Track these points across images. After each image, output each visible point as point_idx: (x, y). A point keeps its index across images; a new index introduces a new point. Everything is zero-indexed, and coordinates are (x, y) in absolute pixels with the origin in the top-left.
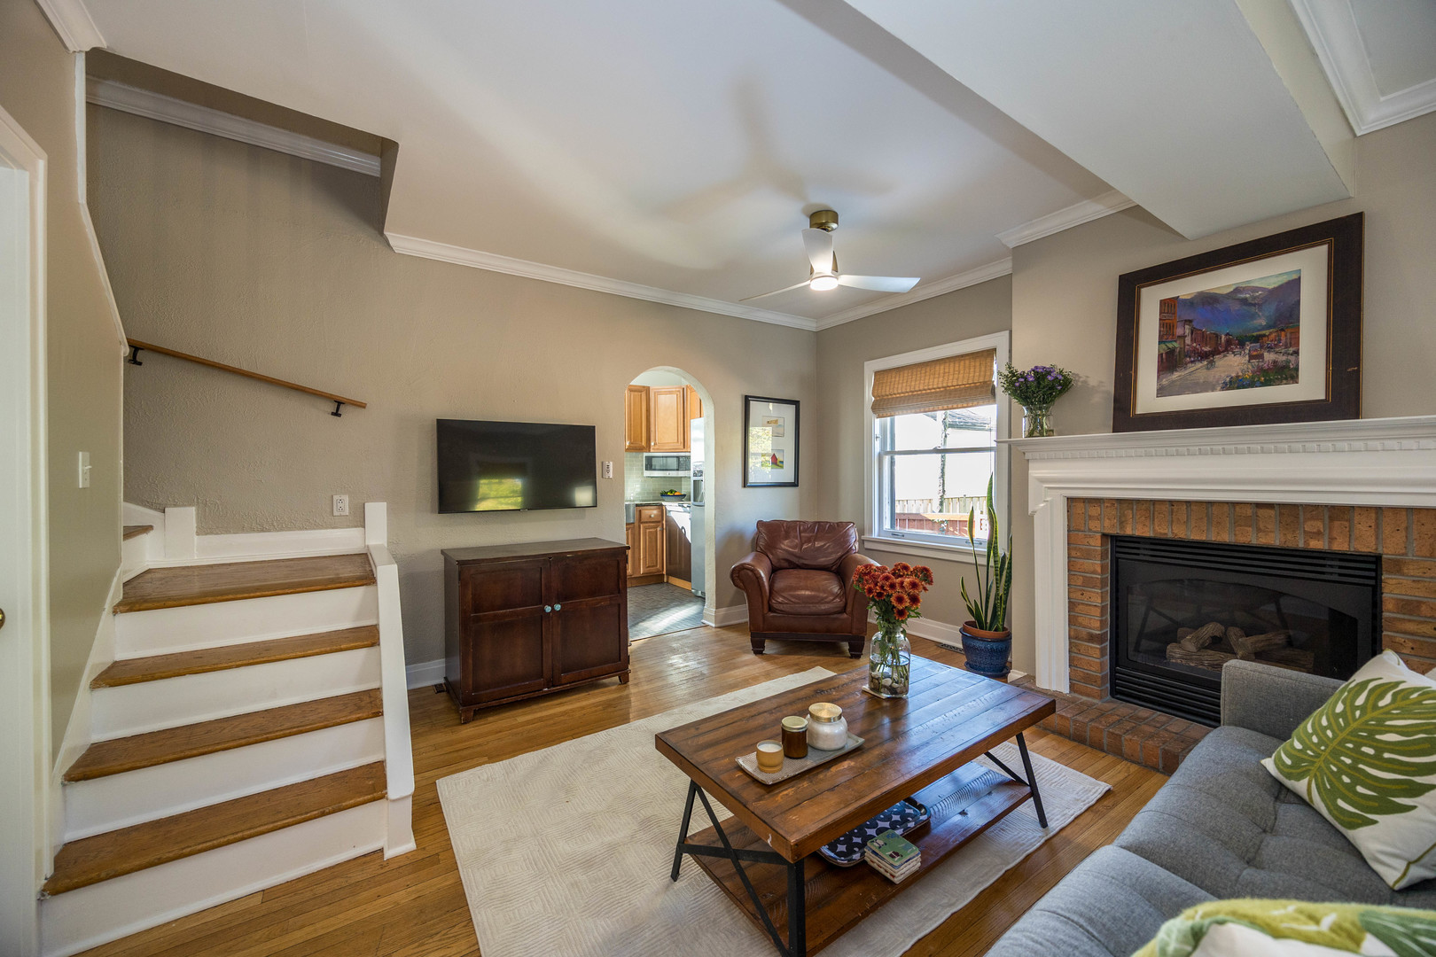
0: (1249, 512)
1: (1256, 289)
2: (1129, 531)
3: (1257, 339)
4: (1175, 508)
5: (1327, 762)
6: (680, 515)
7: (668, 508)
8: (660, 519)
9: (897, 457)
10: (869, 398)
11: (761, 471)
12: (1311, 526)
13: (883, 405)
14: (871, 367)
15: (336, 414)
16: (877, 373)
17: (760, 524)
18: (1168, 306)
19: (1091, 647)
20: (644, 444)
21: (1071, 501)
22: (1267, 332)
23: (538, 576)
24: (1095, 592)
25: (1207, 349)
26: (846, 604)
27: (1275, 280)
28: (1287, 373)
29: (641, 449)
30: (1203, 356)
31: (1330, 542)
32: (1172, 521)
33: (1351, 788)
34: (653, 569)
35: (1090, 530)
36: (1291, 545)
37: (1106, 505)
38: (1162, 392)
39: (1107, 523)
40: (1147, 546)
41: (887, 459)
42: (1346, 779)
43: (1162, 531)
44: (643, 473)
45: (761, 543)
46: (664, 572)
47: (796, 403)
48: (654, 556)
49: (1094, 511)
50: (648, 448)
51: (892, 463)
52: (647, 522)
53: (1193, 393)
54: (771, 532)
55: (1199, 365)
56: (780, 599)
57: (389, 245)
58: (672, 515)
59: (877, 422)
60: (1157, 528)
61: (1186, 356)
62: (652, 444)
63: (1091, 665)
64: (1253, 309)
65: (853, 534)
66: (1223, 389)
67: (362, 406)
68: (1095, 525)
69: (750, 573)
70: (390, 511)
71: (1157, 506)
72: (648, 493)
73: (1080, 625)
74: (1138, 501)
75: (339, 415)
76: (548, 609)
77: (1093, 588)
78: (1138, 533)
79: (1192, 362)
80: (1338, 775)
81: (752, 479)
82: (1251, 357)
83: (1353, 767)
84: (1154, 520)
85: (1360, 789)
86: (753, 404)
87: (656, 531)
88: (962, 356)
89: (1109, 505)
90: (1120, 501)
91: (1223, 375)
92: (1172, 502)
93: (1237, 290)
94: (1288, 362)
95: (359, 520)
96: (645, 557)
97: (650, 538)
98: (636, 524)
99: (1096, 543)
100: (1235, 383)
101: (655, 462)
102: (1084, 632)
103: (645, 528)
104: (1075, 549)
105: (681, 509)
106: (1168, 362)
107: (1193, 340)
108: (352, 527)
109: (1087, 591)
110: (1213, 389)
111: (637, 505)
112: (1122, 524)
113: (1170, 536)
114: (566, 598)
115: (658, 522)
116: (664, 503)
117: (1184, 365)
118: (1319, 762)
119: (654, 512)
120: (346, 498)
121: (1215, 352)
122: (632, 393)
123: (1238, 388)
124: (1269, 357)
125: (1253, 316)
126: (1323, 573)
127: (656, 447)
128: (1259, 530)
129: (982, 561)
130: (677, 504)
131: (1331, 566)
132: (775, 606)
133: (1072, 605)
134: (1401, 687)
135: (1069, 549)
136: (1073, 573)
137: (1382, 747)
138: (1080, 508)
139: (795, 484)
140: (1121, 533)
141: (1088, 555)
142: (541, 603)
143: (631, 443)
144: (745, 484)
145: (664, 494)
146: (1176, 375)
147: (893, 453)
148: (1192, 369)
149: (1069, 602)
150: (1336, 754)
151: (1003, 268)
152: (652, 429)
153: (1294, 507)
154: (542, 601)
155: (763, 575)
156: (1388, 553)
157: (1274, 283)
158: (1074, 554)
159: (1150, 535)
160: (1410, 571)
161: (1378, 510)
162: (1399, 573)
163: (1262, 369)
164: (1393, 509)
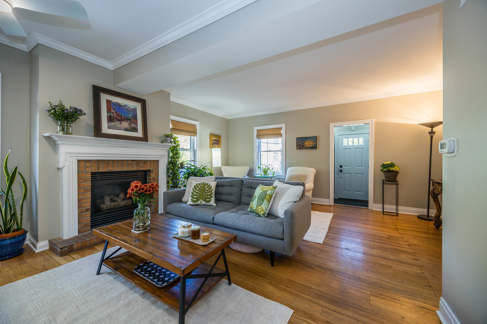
0: (131, 162)
1: (129, 107)
2: (101, 170)
3: (130, 120)
4: (114, 162)
5: (202, 196)
12: (142, 165)
18: (108, 101)
19: (87, 214)
21: (79, 161)
22: (132, 119)
24: (89, 193)
25: (119, 119)
27: (133, 107)
28: (135, 130)
30: (119, 120)
31: (144, 168)
32: (113, 166)
33: (207, 197)
35: (87, 171)
36: (138, 170)
37: (93, 162)
38: (109, 127)
39: (93, 168)
40: (99, 175)
42: (206, 197)
43: (110, 169)
49: (88, 164)
53: (117, 130)
55: (118, 122)
60: (109, 169)
61: (115, 119)
63: (87, 220)
64: (129, 112)
66: (124, 130)
68: (88, 169)
71: (109, 162)
73: (83, 207)
74: (104, 161)
77: (88, 192)
78: (103, 171)
79: (116, 121)
80: (205, 197)
82: (129, 124)
83: (206, 195)
84: (108, 166)
85: (208, 197)
89: (94, 162)
90: (98, 161)
91: (124, 127)
92: (113, 161)
93: (125, 105)
94: (136, 127)
99: (89, 176)
100: (126, 130)
102: (84, 209)
104: (81, 179)
106: (110, 119)
107: (116, 115)
109: (85, 194)
110: (122, 130)
112: (98, 168)
113: (113, 170)
117: (114, 121)
118: (201, 197)
121: (122, 120)
123: (127, 131)
124: (133, 125)
125: (129, 114)
126: (137, 176)
128: (132, 167)
131: (139, 174)
133: (79, 201)
134: (195, 186)
135: (78, 180)
136: (79, 188)
137: (207, 190)
138: (82, 164)
140: (98, 171)
141: (86, 181)
146: (112, 124)
148: (117, 123)
149: (78, 200)
150: (203, 194)
153: (138, 161)
156: (151, 169)
157: (132, 108)
158: (80, 181)
159: (107, 171)
160: (154, 172)
161: (150, 161)
162: (153, 173)
163: (131, 127)
164: (152, 160)
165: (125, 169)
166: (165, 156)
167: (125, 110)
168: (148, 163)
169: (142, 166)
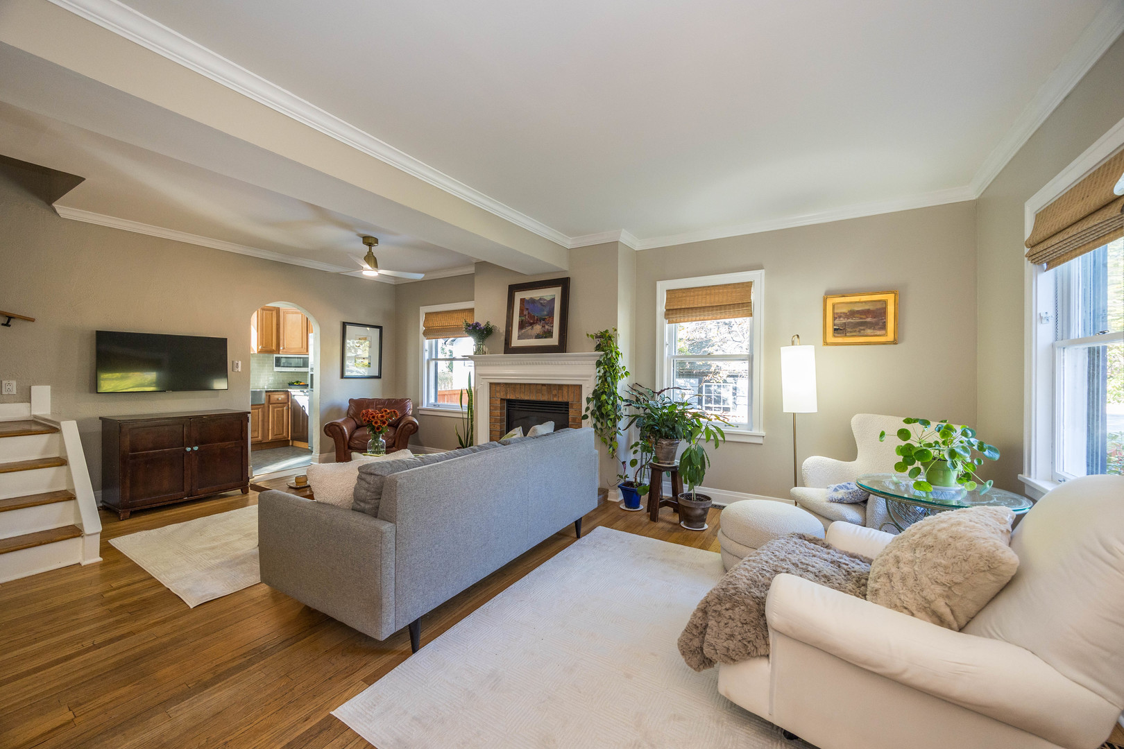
0: (540, 387)
1: (545, 300)
2: (508, 397)
3: (544, 319)
4: (521, 387)
6: (301, 398)
7: (293, 393)
8: (286, 401)
9: (439, 362)
10: (422, 328)
11: (353, 369)
12: (555, 392)
13: (430, 332)
14: (424, 310)
15: (7, 325)
16: (426, 314)
17: (351, 401)
18: (522, 300)
20: (274, 348)
21: (491, 384)
22: (546, 317)
23: (181, 429)
24: (498, 425)
25: (532, 321)
26: (395, 442)
28: (548, 334)
29: (272, 352)
30: (530, 324)
32: (520, 393)
34: (280, 437)
35: (498, 398)
36: (550, 400)
38: (520, 338)
39: (502, 394)
40: (518, 404)
41: (432, 364)
43: (518, 397)
44: (273, 369)
45: (351, 412)
46: (289, 439)
47: (380, 328)
48: (281, 428)
49: (498, 388)
50: (278, 351)
51: (436, 365)
52: (275, 403)
53: (528, 339)
54: (358, 406)
55: (530, 327)
56: (357, 442)
57: (55, 211)
58: (296, 398)
59: (427, 342)
61: (526, 323)
62: (281, 348)
64: (545, 308)
65: (410, 405)
66: (534, 338)
67: (32, 320)
68: (498, 395)
69: (337, 428)
70: (53, 392)
71: (517, 386)
72: (278, 383)
74: (511, 385)
75: (9, 326)
76: (188, 449)
77: (497, 422)
78: (511, 398)
81: (347, 374)
82: (542, 326)
84: (515, 392)
86: (348, 327)
87: (283, 410)
88: (465, 310)
89: (503, 386)
90: (506, 384)
91: (535, 333)
92: (520, 384)
93: (540, 299)
94: (551, 330)
95: (26, 397)
96: (273, 428)
97: (277, 414)
98: (266, 405)
99: (498, 402)
100: (538, 337)
101: (283, 361)
103: (274, 408)
105: (302, 394)
106: (522, 325)
107: (528, 317)
108: (19, 402)
109: (495, 425)
110: (532, 338)
111: (266, 392)
112: (506, 396)
113: (520, 399)
114: (202, 443)
115: (285, 403)
116: (289, 390)
117: (525, 327)
119: (281, 397)
120: (14, 383)
121: (533, 323)
122: (264, 312)
124: (547, 327)
125: (543, 311)
127: (285, 351)
128: (543, 395)
129: (466, 416)
130: (299, 390)
132: (352, 445)
136: (492, 416)
138: (493, 387)
139: (379, 377)
141: (496, 408)
142: (183, 446)
143: (263, 347)
144: (342, 376)
145: (291, 384)
146: (523, 331)
147: (437, 359)
148: (528, 329)
151: (471, 270)
152: (281, 337)
153: (551, 385)
154: (183, 445)
155: (346, 431)
156: (570, 401)
157: (548, 298)
158: (492, 408)
159: (514, 398)
160: (574, 407)
161: (568, 386)
162: (572, 408)
163: (544, 331)
164: (571, 385)
165: (533, 398)
166: (590, 376)
167: (539, 306)
168: (565, 390)
169: (556, 395)
